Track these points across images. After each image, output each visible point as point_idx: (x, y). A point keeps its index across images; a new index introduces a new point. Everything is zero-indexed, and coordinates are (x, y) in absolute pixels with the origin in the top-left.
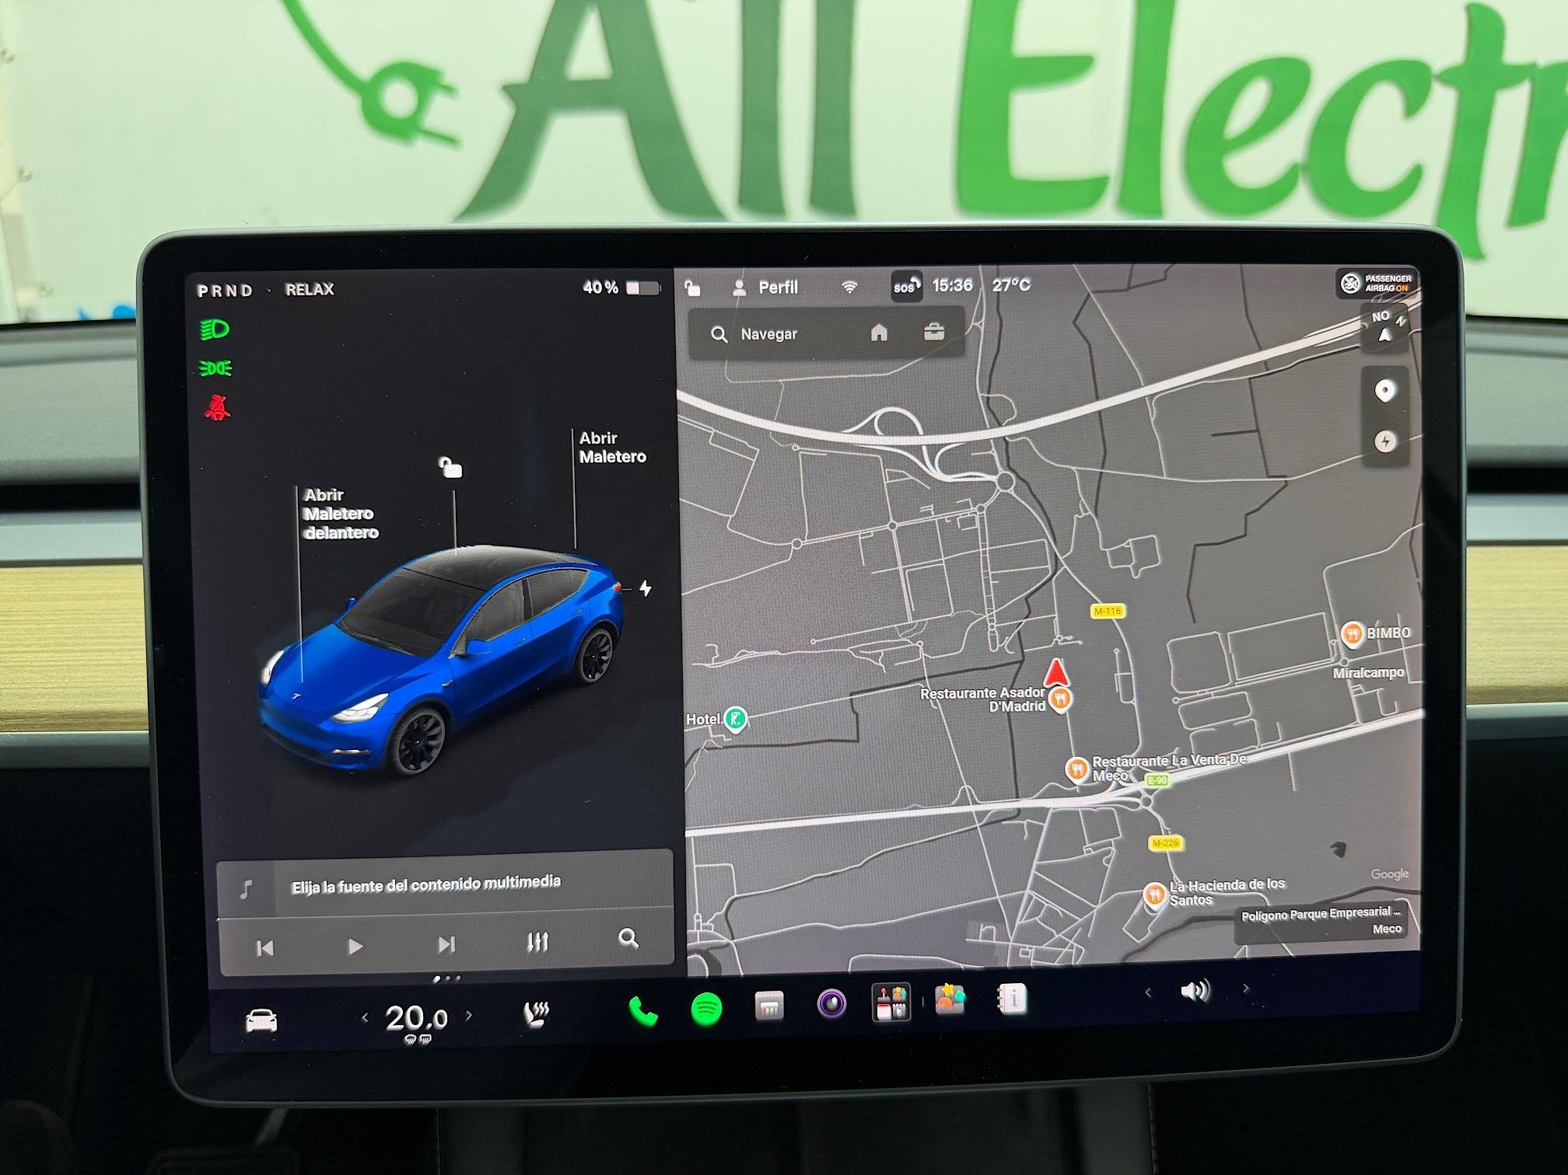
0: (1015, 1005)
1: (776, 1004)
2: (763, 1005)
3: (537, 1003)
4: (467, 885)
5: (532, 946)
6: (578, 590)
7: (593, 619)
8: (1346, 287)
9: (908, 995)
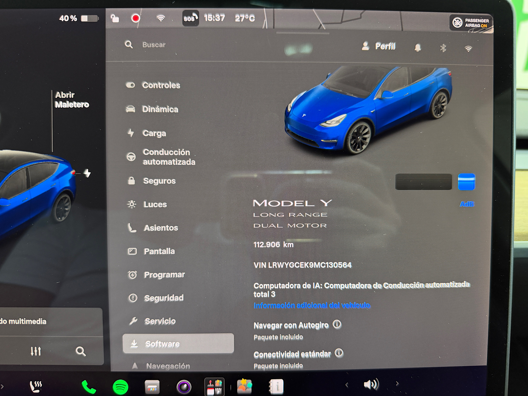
0: (278, 390)
1: (156, 386)
2: (149, 387)
3: (36, 382)
5: (33, 353)
6: (54, 174)
7: (61, 188)
8: (455, 24)
9: (222, 384)
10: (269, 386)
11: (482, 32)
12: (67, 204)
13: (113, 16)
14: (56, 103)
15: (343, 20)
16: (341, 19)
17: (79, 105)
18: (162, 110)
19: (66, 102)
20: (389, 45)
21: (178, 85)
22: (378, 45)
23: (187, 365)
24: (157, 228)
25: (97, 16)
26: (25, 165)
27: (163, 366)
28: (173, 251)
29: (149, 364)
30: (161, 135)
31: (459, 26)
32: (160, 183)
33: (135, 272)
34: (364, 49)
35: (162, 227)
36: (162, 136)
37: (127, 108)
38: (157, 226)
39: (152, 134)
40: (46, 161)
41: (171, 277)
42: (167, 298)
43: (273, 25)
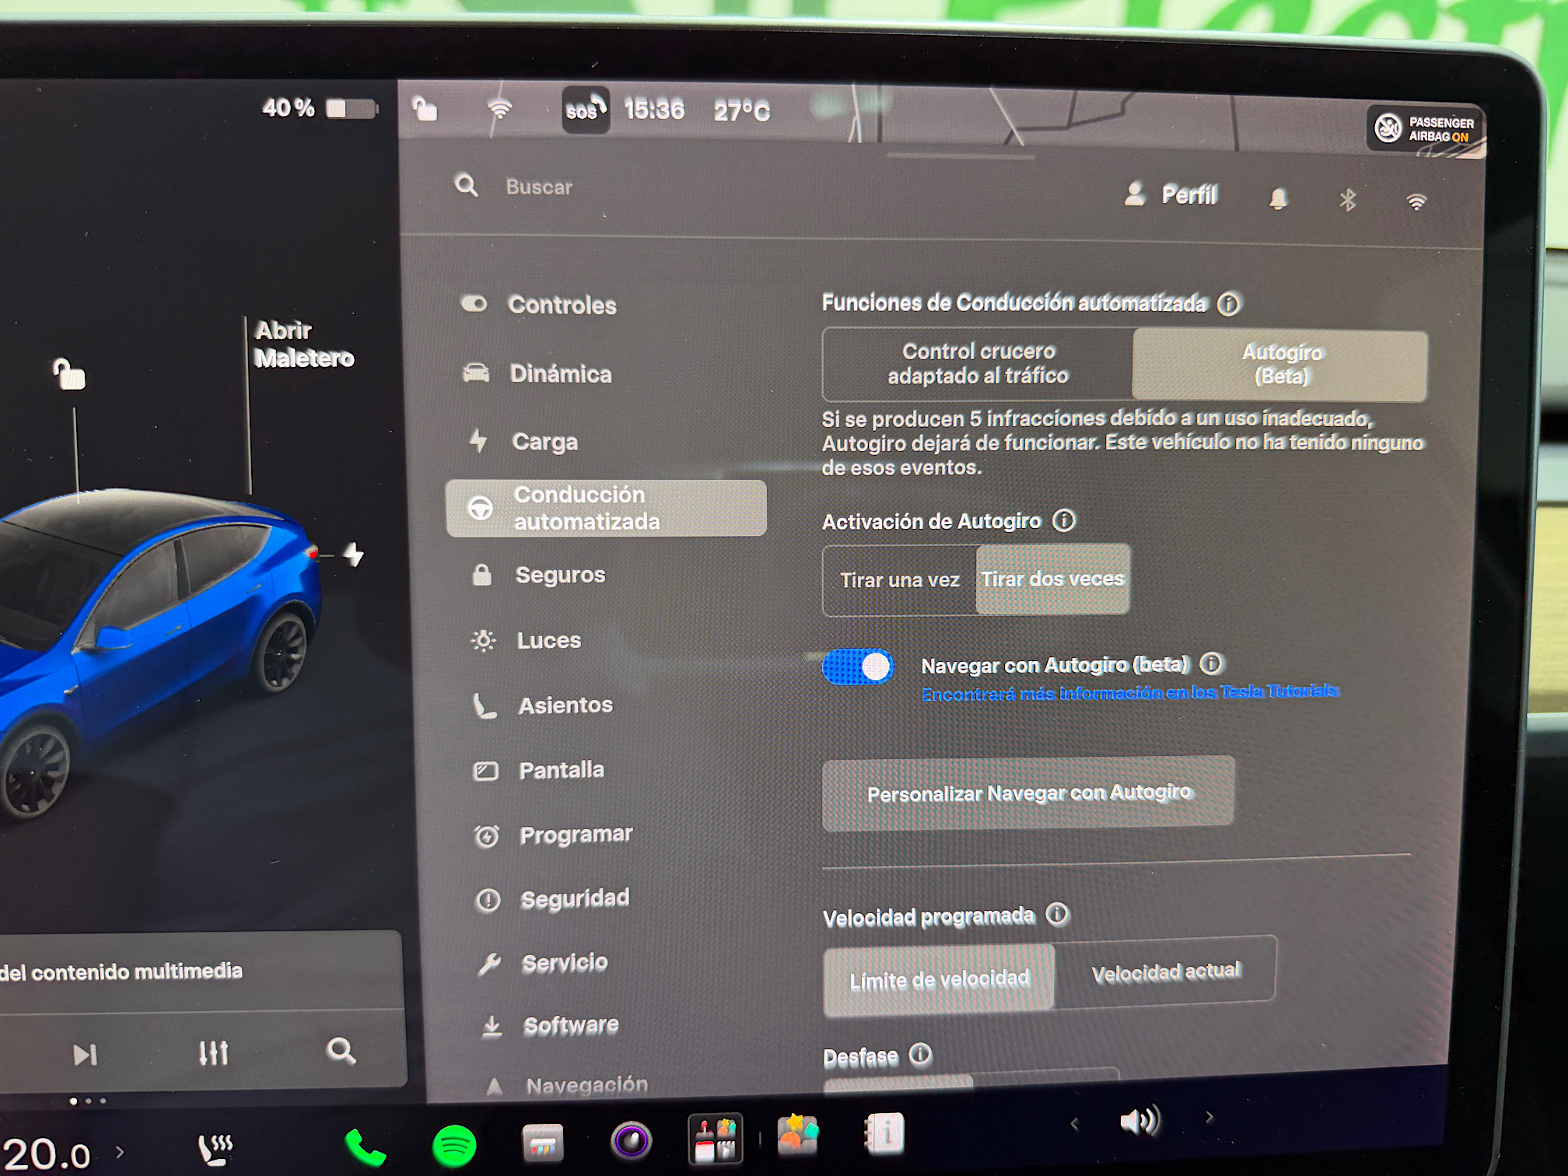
0: (888, 1141)
1: (553, 1141)
2: (534, 1142)
3: (215, 1137)
4: (110, 974)
5: (206, 1059)
6: (255, 556)
7: (277, 599)
8: (1382, 133)
9: (738, 1130)
10: (865, 1132)
11: (1453, 155)
12: (296, 643)
13: (419, 103)
14: (259, 353)
15: (1074, 121)
16: (1067, 117)
17: (325, 360)
18: (566, 375)
19: (285, 351)
20: (1201, 191)
21: (611, 305)
22: (1169, 191)
23: (638, 1082)
24: (556, 707)
25: (371, 102)
26: (171, 533)
27: (572, 1085)
28: (598, 768)
29: (535, 1082)
30: (563, 447)
31: (1391, 136)
32: (562, 581)
33: (495, 829)
34: (1130, 202)
35: (569, 703)
36: (566, 449)
37: (465, 369)
38: (553, 701)
39: (539, 443)
40: (233, 521)
41: (595, 840)
42: (583, 901)
43: (876, 132)
